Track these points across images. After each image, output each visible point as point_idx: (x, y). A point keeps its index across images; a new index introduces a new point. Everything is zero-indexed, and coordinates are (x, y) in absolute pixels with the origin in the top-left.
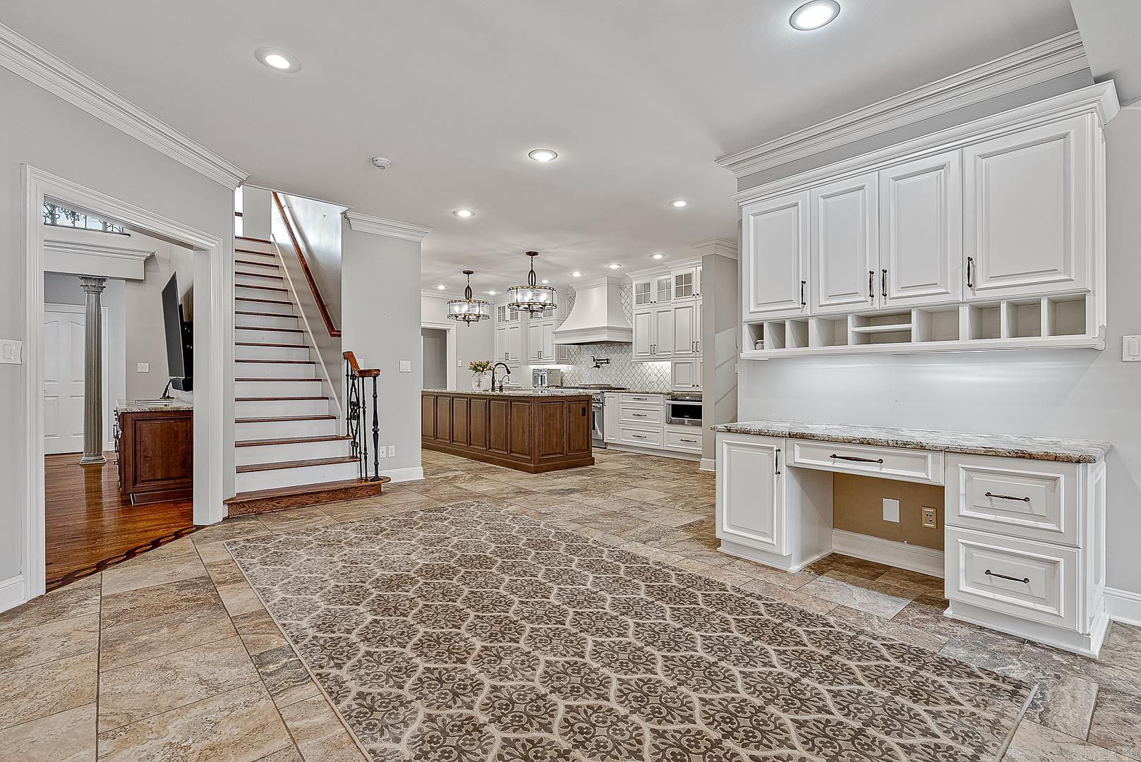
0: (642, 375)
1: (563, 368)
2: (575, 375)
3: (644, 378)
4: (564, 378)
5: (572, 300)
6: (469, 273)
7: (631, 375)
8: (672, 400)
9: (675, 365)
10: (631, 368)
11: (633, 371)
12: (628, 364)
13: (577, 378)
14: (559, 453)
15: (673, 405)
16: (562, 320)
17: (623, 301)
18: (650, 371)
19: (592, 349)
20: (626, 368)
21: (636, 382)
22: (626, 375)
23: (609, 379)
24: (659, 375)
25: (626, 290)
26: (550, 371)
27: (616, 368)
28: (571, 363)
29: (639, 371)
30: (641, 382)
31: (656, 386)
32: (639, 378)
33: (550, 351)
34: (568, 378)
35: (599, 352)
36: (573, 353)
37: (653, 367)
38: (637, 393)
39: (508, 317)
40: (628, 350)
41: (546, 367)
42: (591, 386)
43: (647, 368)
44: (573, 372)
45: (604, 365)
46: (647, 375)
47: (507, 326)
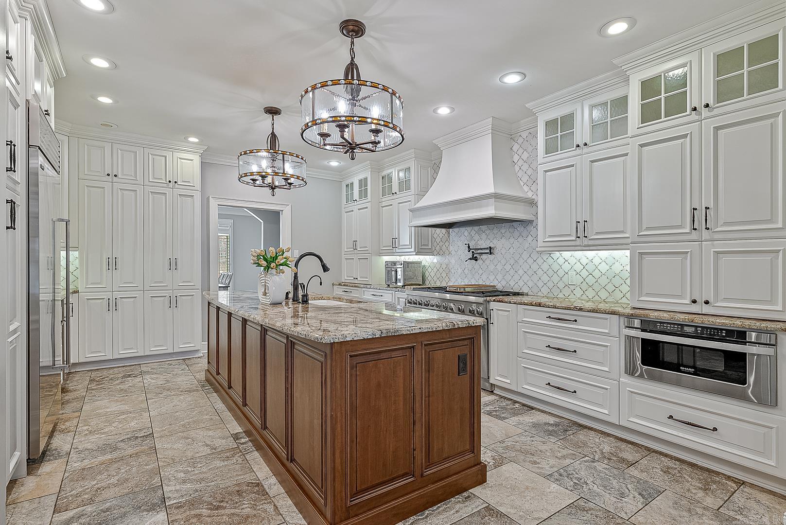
0: (550, 273)
1: (427, 260)
2: (441, 270)
3: (555, 279)
4: (427, 274)
5: (436, 168)
6: (273, 111)
7: (530, 272)
8: (643, 330)
9: (638, 259)
10: (530, 261)
11: (535, 267)
12: (525, 255)
13: (444, 275)
14: (405, 475)
15: (644, 341)
16: (422, 193)
17: (516, 158)
18: (566, 267)
19: (466, 233)
20: (521, 261)
21: (540, 284)
22: (521, 272)
23: (492, 277)
24: (584, 273)
25: (520, 140)
26: (406, 265)
27: (503, 262)
28: (435, 253)
29: (545, 267)
30: (550, 285)
31: (578, 292)
32: (545, 278)
33: (406, 238)
34: (432, 274)
35: (477, 237)
36: (438, 240)
37: (572, 261)
38: (555, 307)
39: (356, 195)
40: (524, 234)
41: (403, 259)
42: (467, 290)
43: (561, 261)
44: (438, 266)
45: (484, 256)
46: (561, 273)
47: (355, 207)
